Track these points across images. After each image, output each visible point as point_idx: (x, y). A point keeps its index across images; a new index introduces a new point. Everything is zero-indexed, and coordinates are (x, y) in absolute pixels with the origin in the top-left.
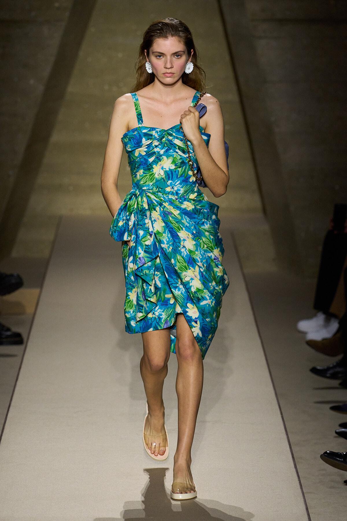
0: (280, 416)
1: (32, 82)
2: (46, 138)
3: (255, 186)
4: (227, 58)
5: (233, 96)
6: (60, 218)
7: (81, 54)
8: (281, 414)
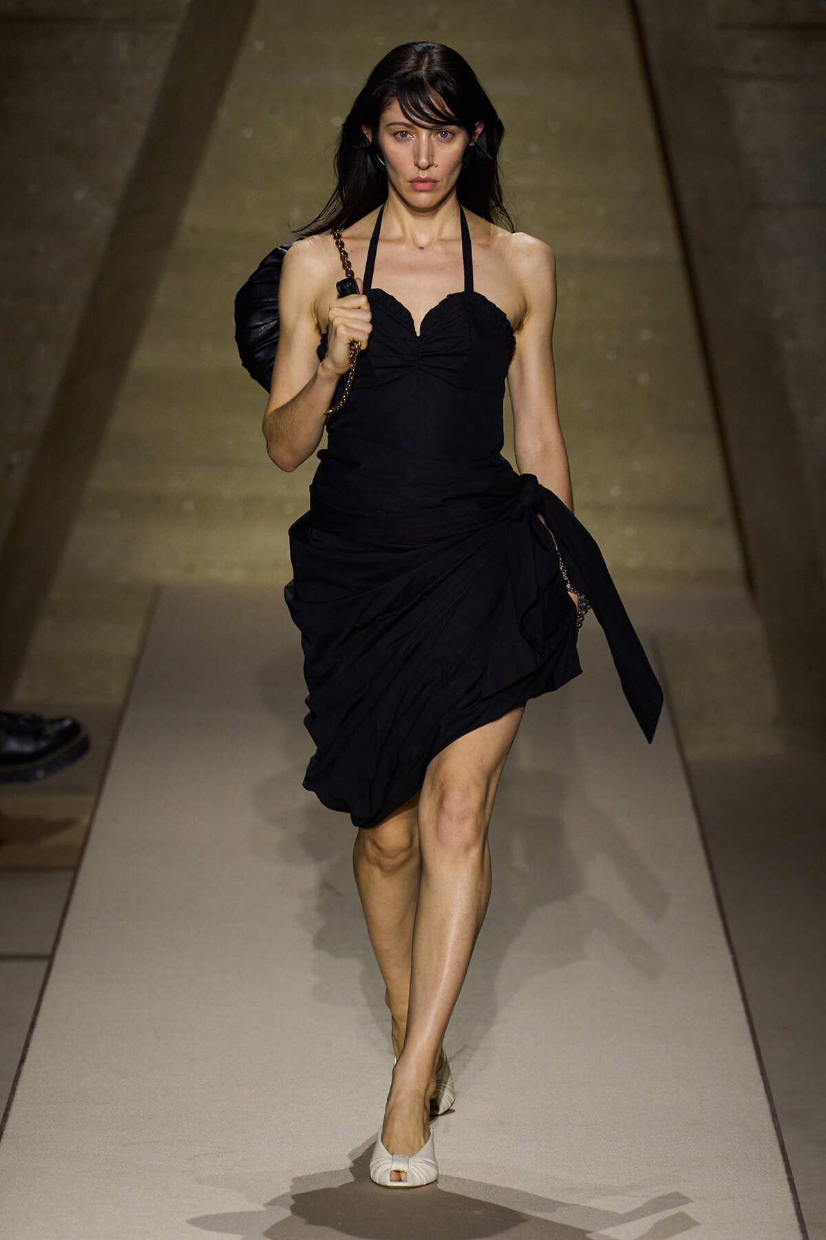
0: (784, 1176)
1: (80, 195)
2: (119, 360)
3: (722, 508)
4: (649, 136)
5: (664, 246)
6: (157, 591)
7: (224, 115)
8: (788, 1170)
